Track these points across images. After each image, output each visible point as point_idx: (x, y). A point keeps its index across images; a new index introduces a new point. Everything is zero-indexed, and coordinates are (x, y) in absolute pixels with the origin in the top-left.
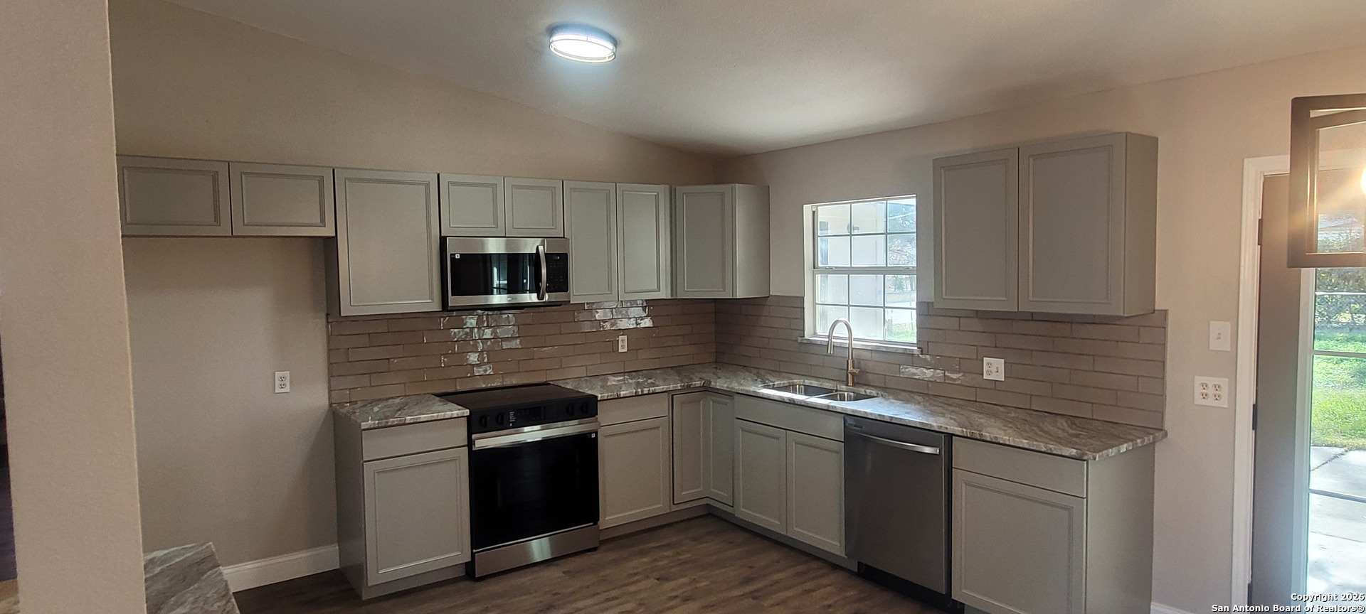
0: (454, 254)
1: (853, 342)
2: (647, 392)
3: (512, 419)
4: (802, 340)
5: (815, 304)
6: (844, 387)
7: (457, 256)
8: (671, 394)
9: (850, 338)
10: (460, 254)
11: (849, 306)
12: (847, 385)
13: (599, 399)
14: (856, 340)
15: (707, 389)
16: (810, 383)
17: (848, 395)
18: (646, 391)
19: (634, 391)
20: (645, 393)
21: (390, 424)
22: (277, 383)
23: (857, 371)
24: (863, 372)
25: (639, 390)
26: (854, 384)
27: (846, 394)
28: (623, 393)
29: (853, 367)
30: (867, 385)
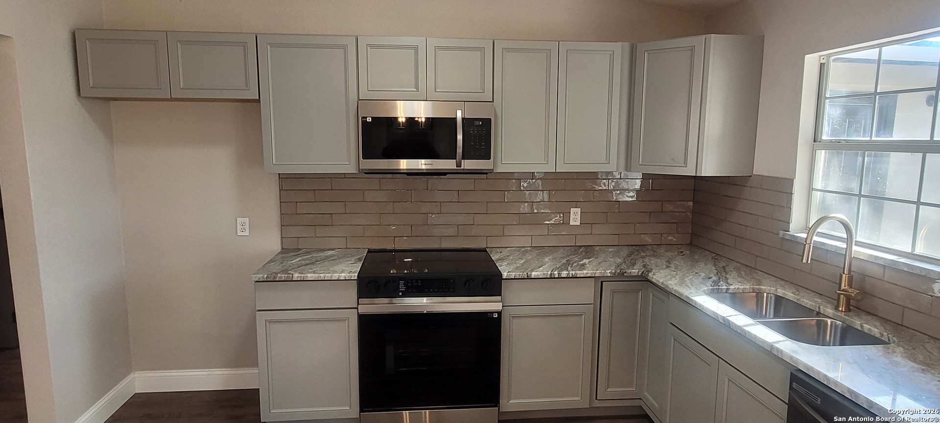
0: (366, 118)
1: (855, 248)
2: (565, 276)
3: (402, 288)
4: (784, 235)
5: (810, 189)
6: (830, 311)
7: (369, 120)
8: (600, 282)
9: (849, 240)
10: (372, 118)
11: (860, 195)
12: (836, 308)
13: (504, 277)
14: (859, 244)
15: (644, 280)
16: (784, 294)
17: (832, 322)
18: (564, 274)
19: (549, 273)
20: (563, 276)
21: (277, 279)
22: (239, 227)
23: (853, 292)
24: (865, 293)
25: (556, 272)
26: (848, 309)
27: (829, 321)
28: (534, 274)
29: (850, 285)
30: (871, 314)
